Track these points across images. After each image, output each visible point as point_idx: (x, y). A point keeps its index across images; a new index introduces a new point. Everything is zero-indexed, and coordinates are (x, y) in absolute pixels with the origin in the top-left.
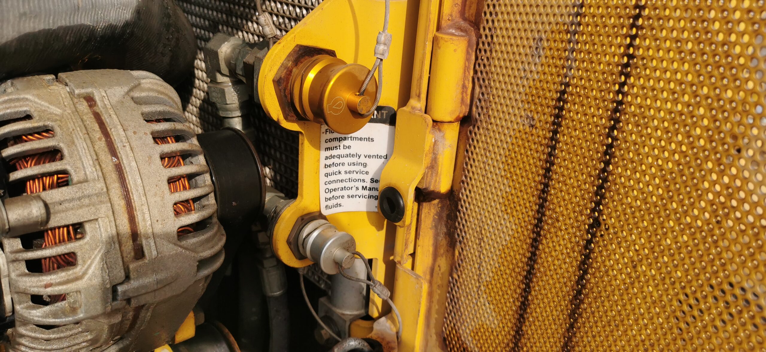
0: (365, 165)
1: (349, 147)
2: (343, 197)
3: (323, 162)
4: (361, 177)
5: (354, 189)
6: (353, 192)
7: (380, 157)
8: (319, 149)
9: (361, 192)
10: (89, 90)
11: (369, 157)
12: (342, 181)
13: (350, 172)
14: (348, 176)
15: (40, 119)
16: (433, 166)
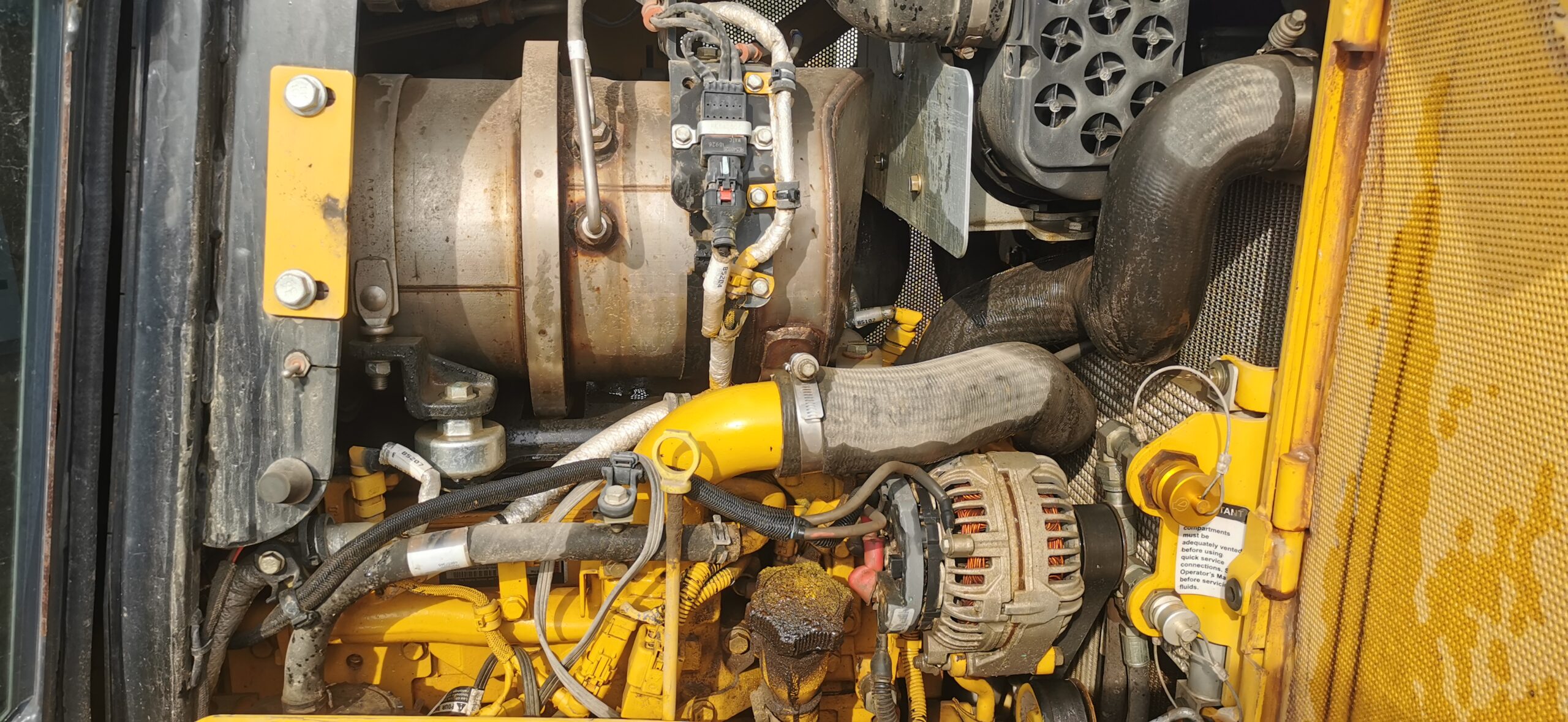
0: (1221, 556)
1: (1207, 537)
2: (1198, 580)
3: (1180, 546)
4: (1218, 565)
5: (1210, 575)
6: (1209, 578)
7: (1236, 551)
8: (1178, 534)
9: (1215, 579)
10: (1006, 469)
11: (1225, 548)
12: (1198, 566)
13: (1206, 559)
14: (1204, 562)
15: (975, 487)
16: (1273, 566)
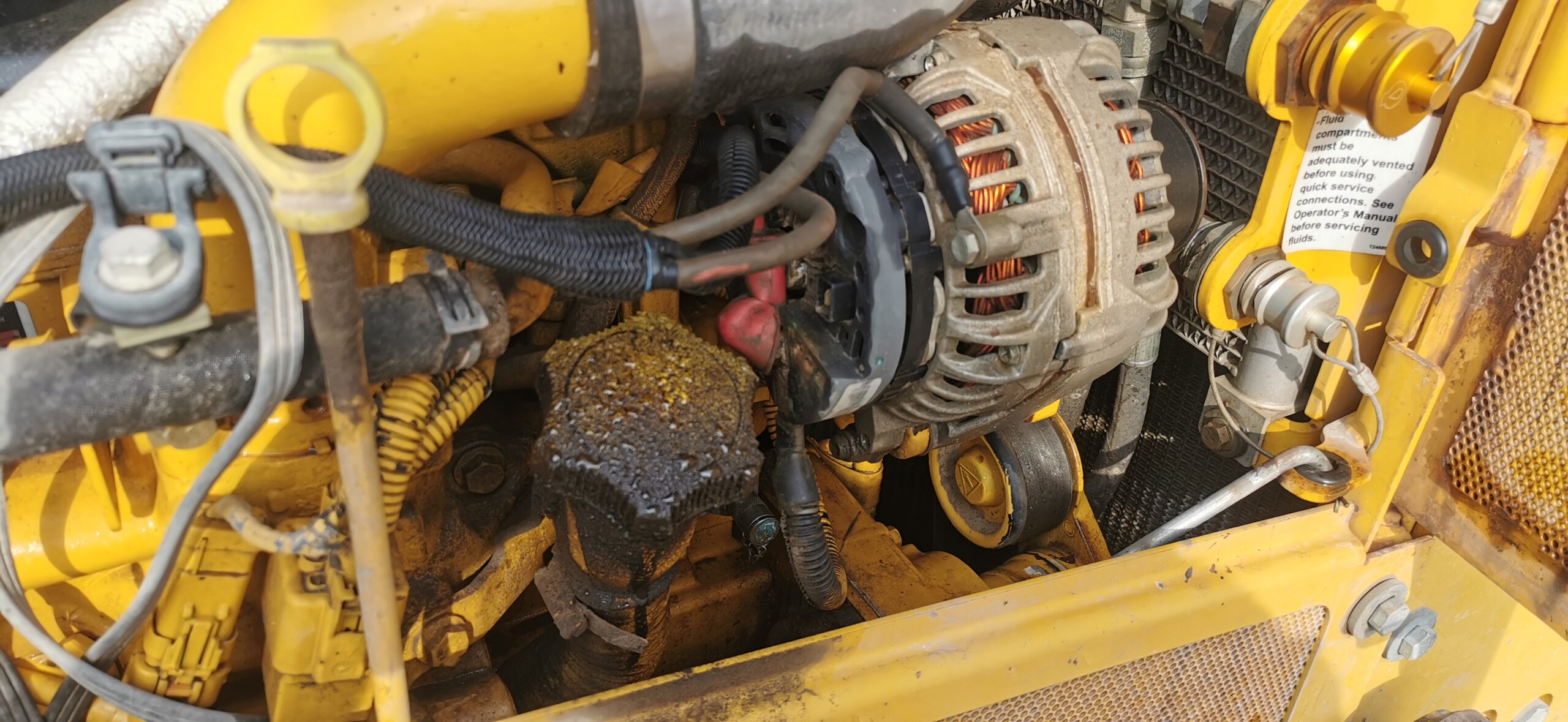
0: (1370, 178)
1: (1350, 147)
2: (1318, 226)
3: (1305, 168)
4: (1358, 195)
5: (1341, 214)
6: (1337, 219)
7: (1402, 166)
8: (1305, 148)
9: (1351, 220)
10: (1034, 58)
11: (1382, 164)
12: (1324, 200)
13: (1340, 187)
14: (1337, 193)
15: (988, 104)
16: (1510, 196)
